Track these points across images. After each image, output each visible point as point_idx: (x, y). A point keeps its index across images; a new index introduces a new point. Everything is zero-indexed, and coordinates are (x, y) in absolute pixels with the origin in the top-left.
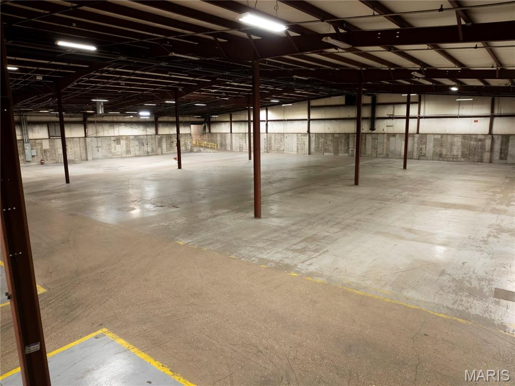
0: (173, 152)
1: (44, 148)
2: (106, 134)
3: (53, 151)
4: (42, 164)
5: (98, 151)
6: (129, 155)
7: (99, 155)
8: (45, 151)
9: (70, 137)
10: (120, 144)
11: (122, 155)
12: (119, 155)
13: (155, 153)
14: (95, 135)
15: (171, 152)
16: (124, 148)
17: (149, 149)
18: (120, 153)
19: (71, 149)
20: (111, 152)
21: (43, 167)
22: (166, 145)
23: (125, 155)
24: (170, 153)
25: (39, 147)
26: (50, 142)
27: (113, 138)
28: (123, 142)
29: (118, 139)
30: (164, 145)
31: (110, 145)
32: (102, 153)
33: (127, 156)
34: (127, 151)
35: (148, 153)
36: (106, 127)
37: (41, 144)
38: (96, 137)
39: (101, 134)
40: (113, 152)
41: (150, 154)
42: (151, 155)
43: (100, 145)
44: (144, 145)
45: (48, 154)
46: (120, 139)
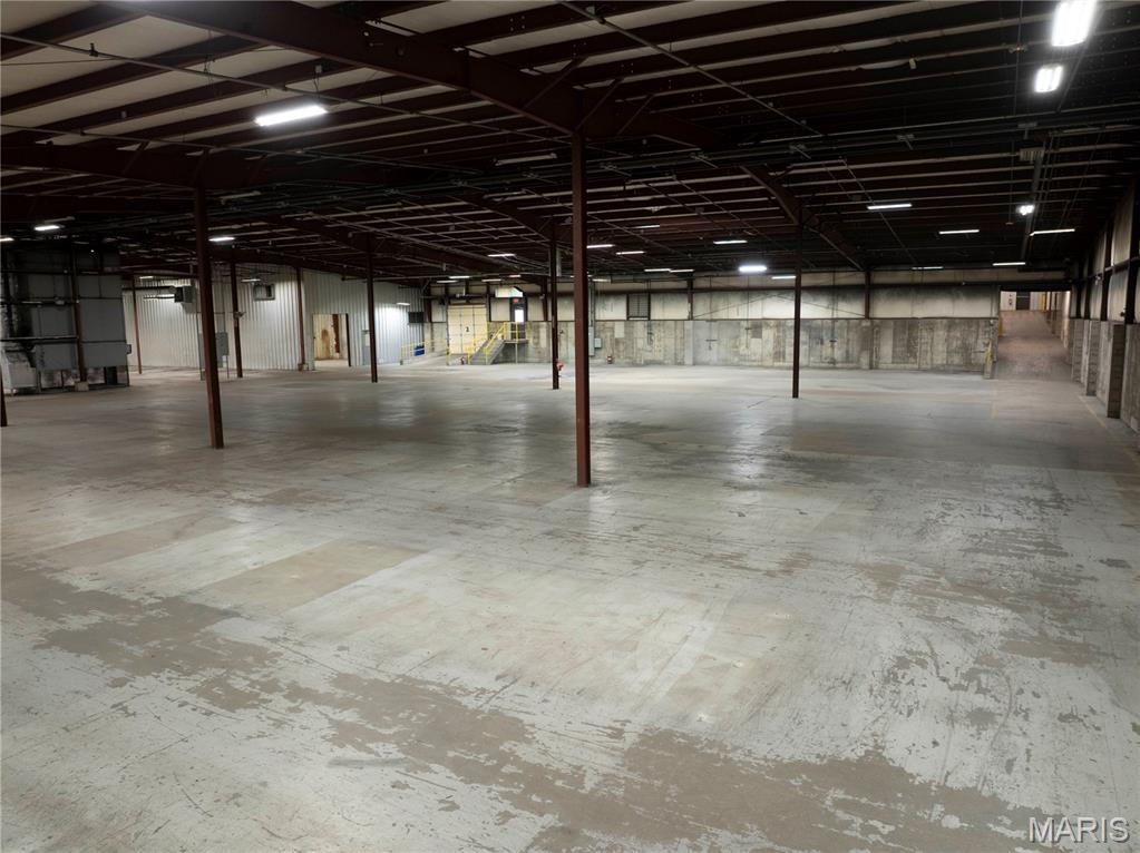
0: (916, 366)
1: (616, 336)
2: (733, 315)
3: (629, 343)
4: (611, 362)
5: (710, 348)
6: (781, 364)
7: (713, 356)
8: (617, 341)
9: (661, 318)
10: (761, 337)
11: (762, 361)
12: (754, 361)
13: (854, 365)
14: (708, 317)
15: (909, 366)
16: (770, 347)
17: (838, 354)
18: (758, 357)
19: (659, 340)
20: (737, 354)
21: (611, 369)
22: (894, 346)
23: (769, 362)
24: (905, 369)
25: (609, 334)
26: (626, 326)
27: (744, 324)
28: (768, 334)
29: (756, 327)
30: (887, 349)
31: (737, 337)
32: (718, 352)
33: (777, 364)
34: (776, 353)
35: (833, 362)
36: (735, 300)
37: (612, 329)
38: (707, 321)
39: (722, 314)
40: (741, 352)
41: (837, 365)
42: (842, 368)
43: (715, 336)
44: (822, 343)
45: (621, 347)
46: (761, 327)
